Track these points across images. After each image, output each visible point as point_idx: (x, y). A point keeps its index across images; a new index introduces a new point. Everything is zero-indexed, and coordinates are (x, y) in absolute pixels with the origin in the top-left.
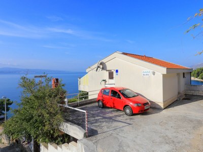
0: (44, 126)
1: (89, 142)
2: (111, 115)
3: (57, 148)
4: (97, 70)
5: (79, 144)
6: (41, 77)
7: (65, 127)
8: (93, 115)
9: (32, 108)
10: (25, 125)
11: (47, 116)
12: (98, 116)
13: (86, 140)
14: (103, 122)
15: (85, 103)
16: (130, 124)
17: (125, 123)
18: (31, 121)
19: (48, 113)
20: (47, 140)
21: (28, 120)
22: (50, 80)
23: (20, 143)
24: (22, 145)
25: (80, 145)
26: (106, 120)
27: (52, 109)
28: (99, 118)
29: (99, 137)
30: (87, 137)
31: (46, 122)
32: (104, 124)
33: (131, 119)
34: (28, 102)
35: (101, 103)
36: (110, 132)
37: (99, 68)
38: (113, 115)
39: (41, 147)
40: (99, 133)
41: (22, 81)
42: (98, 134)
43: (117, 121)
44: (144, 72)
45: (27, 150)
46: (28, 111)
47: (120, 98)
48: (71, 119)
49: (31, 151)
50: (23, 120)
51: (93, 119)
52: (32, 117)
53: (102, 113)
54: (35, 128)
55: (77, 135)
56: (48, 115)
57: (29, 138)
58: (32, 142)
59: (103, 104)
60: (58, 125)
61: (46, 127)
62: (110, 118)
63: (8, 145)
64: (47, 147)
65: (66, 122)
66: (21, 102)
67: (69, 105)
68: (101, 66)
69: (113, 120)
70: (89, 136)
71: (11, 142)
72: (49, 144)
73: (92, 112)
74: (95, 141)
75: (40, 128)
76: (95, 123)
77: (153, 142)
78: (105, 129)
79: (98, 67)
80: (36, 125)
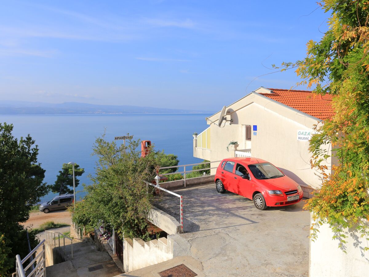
0: (127, 212)
1: (183, 239)
2: (231, 206)
3: (143, 246)
4: (220, 125)
5: (169, 240)
6: (124, 138)
7: (154, 216)
8: (203, 203)
9: (111, 185)
10: (103, 209)
11: (129, 198)
12: (209, 206)
13: (179, 236)
14: (213, 215)
15: (196, 182)
16: (253, 222)
17: (248, 220)
18: (110, 205)
19: (131, 195)
20: (131, 233)
21: (106, 203)
22: (137, 145)
23: (97, 238)
24: (100, 242)
25: (170, 242)
26: (220, 212)
27: (136, 189)
28: (211, 208)
29: (198, 234)
30: (181, 233)
31: (128, 207)
32: (214, 218)
33: (261, 215)
34: (106, 177)
35: (220, 185)
36: (217, 231)
37: (224, 121)
38: (235, 206)
39: (124, 245)
40: (200, 229)
41: (97, 145)
42: (199, 231)
43: (237, 216)
44: (300, 133)
45: (107, 248)
46: (106, 190)
47: (248, 178)
48: (167, 206)
49: (112, 250)
50: (100, 202)
51: (201, 209)
52: (112, 199)
53: (219, 201)
54: (114, 214)
55: (169, 229)
56: (131, 198)
57: (108, 230)
58: (113, 237)
59: (223, 186)
60: (146, 213)
61: (129, 214)
62: (228, 211)
63: (80, 241)
64: (132, 245)
65: (156, 209)
66: (97, 176)
67: (161, 186)
68: (229, 117)
69: (231, 213)
70: (185, 232)
71: (83, 236)
72: (134, 240)
73: (202, 199)
74: (191, 239)
75: (121, 215)
76: (202, 215)
77: (273, 250)
78: (212, 225)
79: (223, 118)
80: (116, 209)
